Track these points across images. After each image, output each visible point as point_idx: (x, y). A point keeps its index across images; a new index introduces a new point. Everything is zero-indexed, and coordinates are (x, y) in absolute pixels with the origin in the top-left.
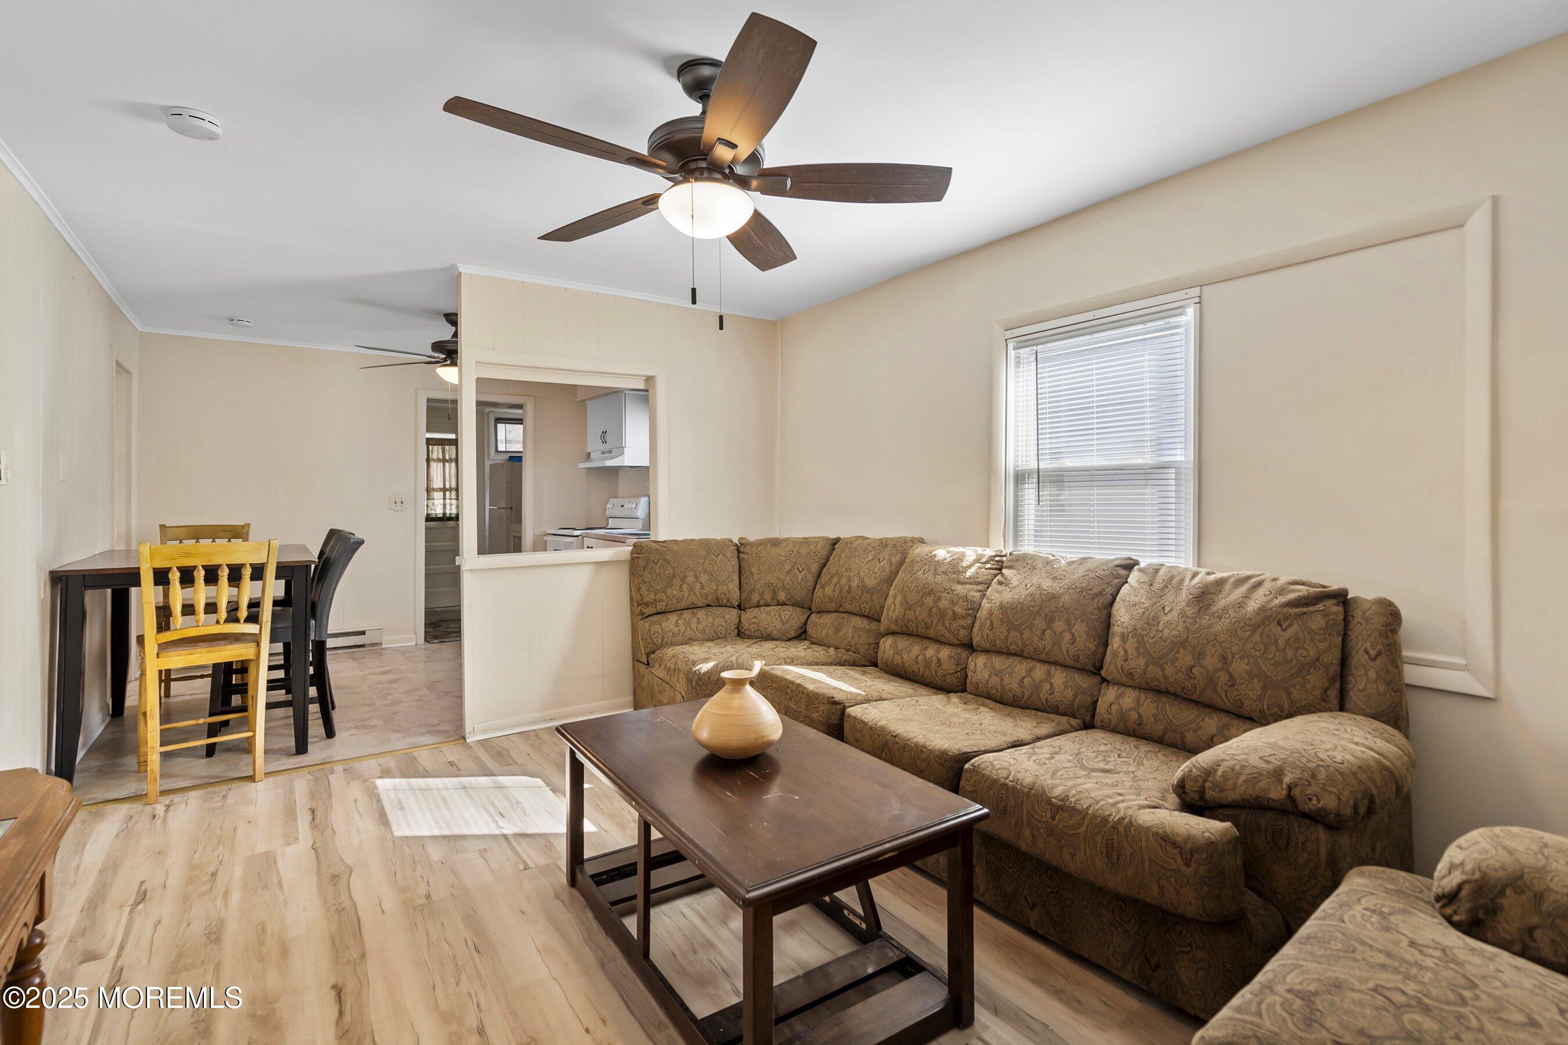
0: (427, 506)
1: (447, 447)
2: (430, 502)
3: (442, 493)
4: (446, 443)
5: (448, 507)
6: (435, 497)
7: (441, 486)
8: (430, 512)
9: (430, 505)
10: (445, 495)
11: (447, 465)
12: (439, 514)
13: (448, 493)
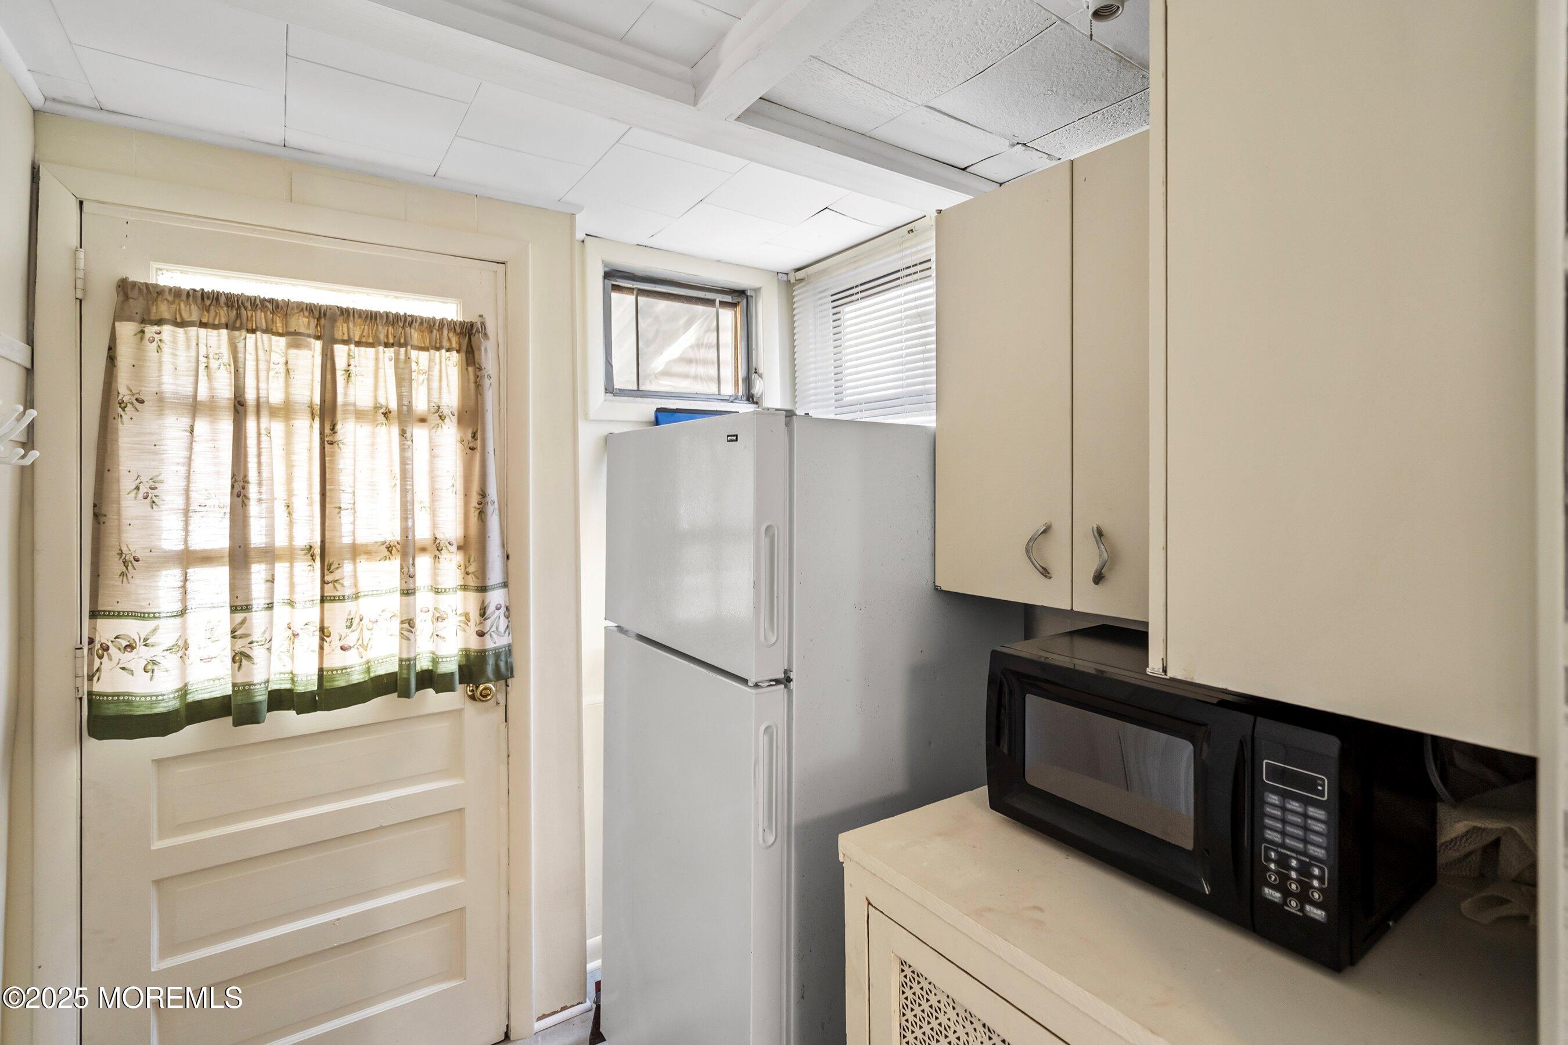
0: (323, 633)
1: (420, 359)
2: (336, 614)
3: (395, 563)
4: (415, 336)
5: (424, 626)
6: (365, 584)
7: (392, 533)
8: (335, 660)
9: (337, 627)
10: (408, 575)
11: (420, 434)
12: (382, 661)
13: (423, 563)
